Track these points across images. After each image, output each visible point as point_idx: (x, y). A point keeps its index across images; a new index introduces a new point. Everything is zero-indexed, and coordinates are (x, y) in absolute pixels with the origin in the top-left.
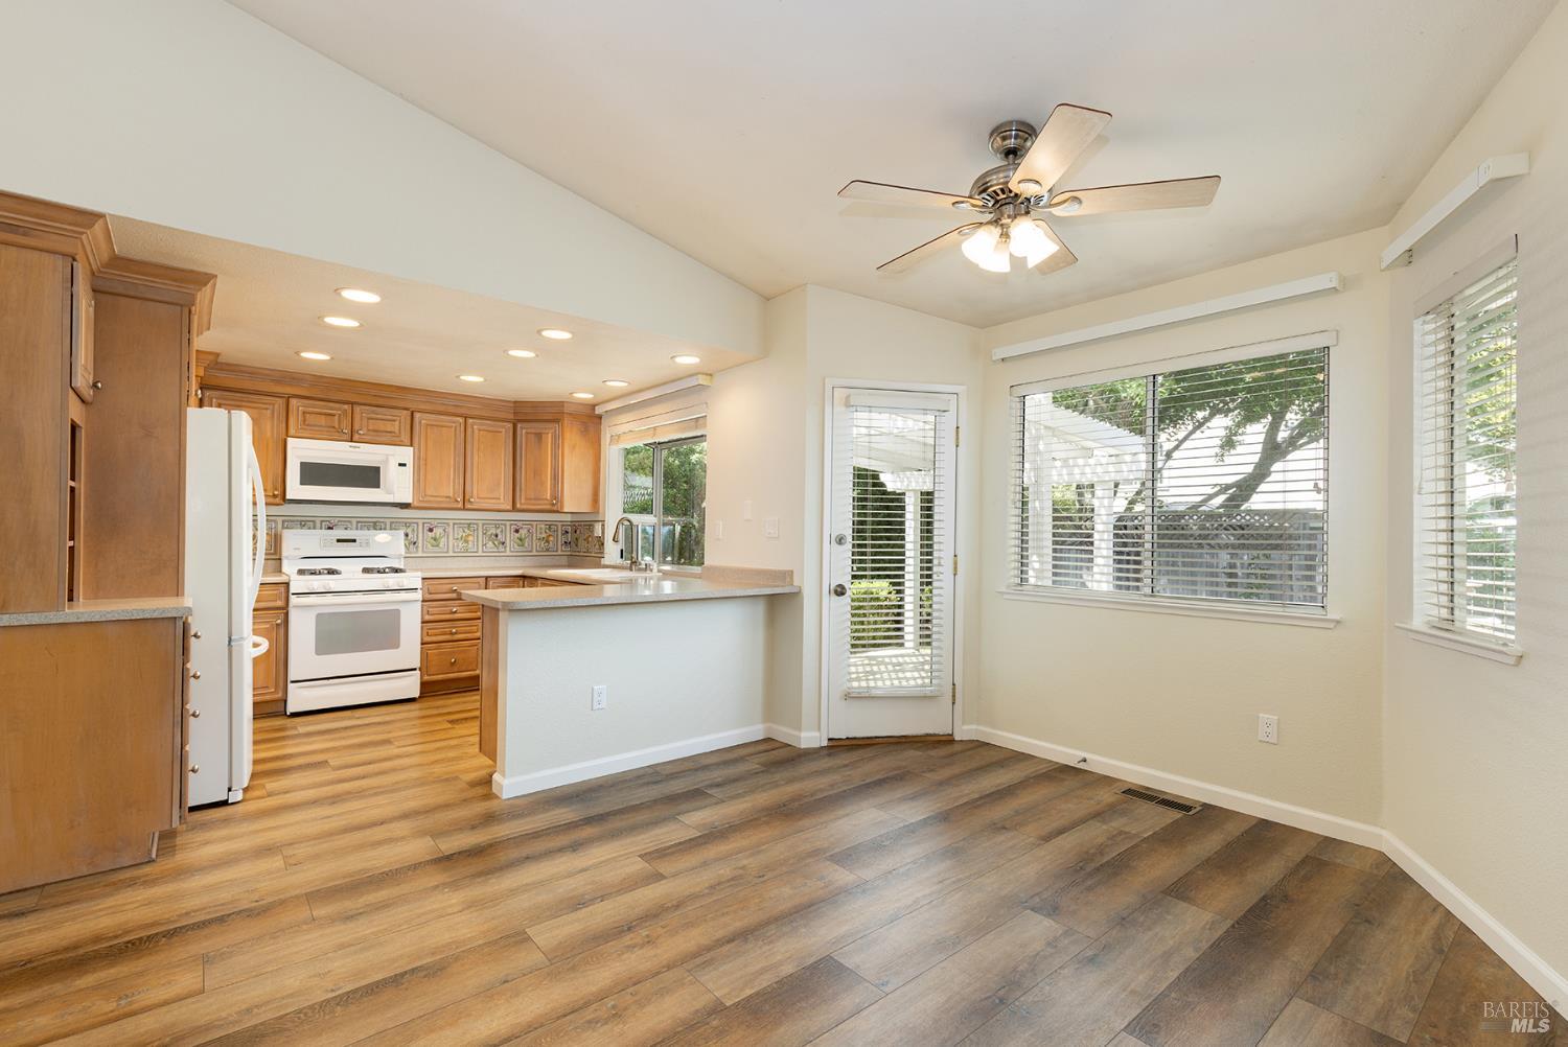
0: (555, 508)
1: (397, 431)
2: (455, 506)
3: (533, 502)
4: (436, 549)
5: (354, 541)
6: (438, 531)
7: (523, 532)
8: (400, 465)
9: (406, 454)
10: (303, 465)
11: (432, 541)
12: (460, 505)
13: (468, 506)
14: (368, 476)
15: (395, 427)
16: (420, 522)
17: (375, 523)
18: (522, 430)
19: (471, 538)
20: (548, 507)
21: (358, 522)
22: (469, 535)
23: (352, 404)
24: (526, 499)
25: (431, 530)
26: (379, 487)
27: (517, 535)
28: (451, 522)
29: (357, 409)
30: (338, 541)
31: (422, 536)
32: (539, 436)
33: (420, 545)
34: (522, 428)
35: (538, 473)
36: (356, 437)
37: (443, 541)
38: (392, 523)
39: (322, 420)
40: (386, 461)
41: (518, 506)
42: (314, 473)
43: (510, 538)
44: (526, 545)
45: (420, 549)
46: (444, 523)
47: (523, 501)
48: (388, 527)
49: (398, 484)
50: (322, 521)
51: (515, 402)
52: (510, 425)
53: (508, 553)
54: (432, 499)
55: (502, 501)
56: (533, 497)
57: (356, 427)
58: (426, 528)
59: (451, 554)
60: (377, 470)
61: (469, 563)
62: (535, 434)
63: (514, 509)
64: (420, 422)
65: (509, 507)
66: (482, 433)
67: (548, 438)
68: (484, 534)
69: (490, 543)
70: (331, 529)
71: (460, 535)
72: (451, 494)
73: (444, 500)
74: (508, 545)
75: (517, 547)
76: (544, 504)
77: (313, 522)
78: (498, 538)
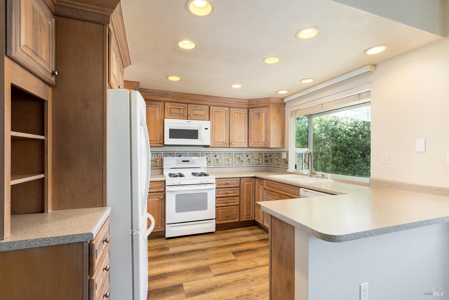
0: (266, 146)
1: (204, 115)
2: (225, 146)
3: (256, 144)
4: (217, 164)
5: (188, 161)
6: (218, 157)
7: (250, 156)
8: (206, 129)
9: (207, 124)
10: (170, 130)
11: (216, 161)
12: (228, 146)
13: (231, 146)
14: (193, 134)
15: (203, 113)
16: (212, 153)
17: (196, 154)
19: (230, 159)
20: (263, 146)
21: (190, 153)
22: (229, 158)
23: (188, 103)
24: (254, 142)
25: (216, 156)
26: (197, 138)
27: (248, 158)
28: (224, 153)
29: (189, 105)
30: (183, 161)
31: (212, 159)
32: (259, 114)
33: (212, 163)
34: (251, 111)
35: (259, 130)
36: (189, 117)
37: (220, 161)
38: (202, 153)
39: (177, 111)
40: (200, 128)
41: (250, 145)
42: (175, 134)
43: (245, 159)
45: (212, 165)
46: (220, 153)
48: (200, 155)
49: (205, 138)
50: (177, 153)
51: (249, 100)
52: (246, 110)
53: (244, 166)
54: (217, 143)
55: (244, 143)
56: (257, 142)
57: (189, 114)
58: (214, 155)
59: (223, 166)
60: (196, 132)
61: (230, 170)
62: (257, 113)
63: (249, 147)
64: (212, 111)
65: (246, 146)
66: (236, 114)
67: (263, 115)
68: (235, 158)
69: (237, 161)
70: (180, 156)
71: (226, 158)
72: (224, 141)
73: (222, 143)
74: (244, 162)
75: (247, 163)
76: (262, 144)
77: (174, 153)
78: (240, 159)
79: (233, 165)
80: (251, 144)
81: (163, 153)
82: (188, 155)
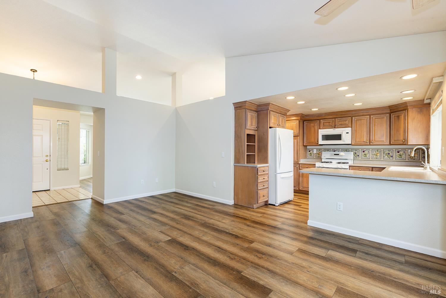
0: (404, 143)
1: (347, 123)
2: (366, 144)
3: (396, 141)
4: (365, 158)
5: (339, 155)
6: (366, 152)
7: (401, 153)
8: (347, 133)
9: (349, 130)
10: (323, 136)
11: (364, 155)
12: (368, 144)
13: (371, 144)
14: (338, 137)
16: (360, 149)
17: (346, 150)
18: (393, 116)
19: (378, 154)
20: (402, 143)
21: (342, 150)
22: (377, 153)
23: (335, 118)
24: (394, 140)
25: (364, 152)
26: (341, 140)
27: (399, 153)
28: (371, 149)
29: (336, 119)
30: (335, 154)
31: (360, 153)
32: (398, 117)
33: (360, 156)
34: (392, 115)
35: (398, 130)
36: (336, 127)
37: (368, 155)
38: (351, 150)
39: (328, 124)
40: (343, 133)
41: (391, 143)
43: (395, 154)
44: (403, 157)
45: (360, 157)
46: (369, 149)
47: (393, 141)
48: (350, 151)
49: (347, 138)
50: (332, 150)
51: (389, 106)
52: (388, 115)
53: (394, 160)
54: (358, 142)
55: (385, 141)
56: (396, 140)
57: (336, 124)
58: (362, 151)
59: (371, 159)
60: (341, 135)
61: (378, 163)
62: (397, 116)
63: (390, 144)
64: (354, 120)
65: (388, 143)
66: (376, 119)
67: (402, 117)
68: (383, 153)
69: (386, 156)
70: (334, 151)
71: (374, 154)
72: (365, 140)
73: (363, 142)
74: (394, 157)
75: (398, 158)
76: (400, 142)
77: (330, 150)
78: (390, 154)
79: (381, 159)
80: (392, 142)
81: (323, 149)
82: (341, 150)
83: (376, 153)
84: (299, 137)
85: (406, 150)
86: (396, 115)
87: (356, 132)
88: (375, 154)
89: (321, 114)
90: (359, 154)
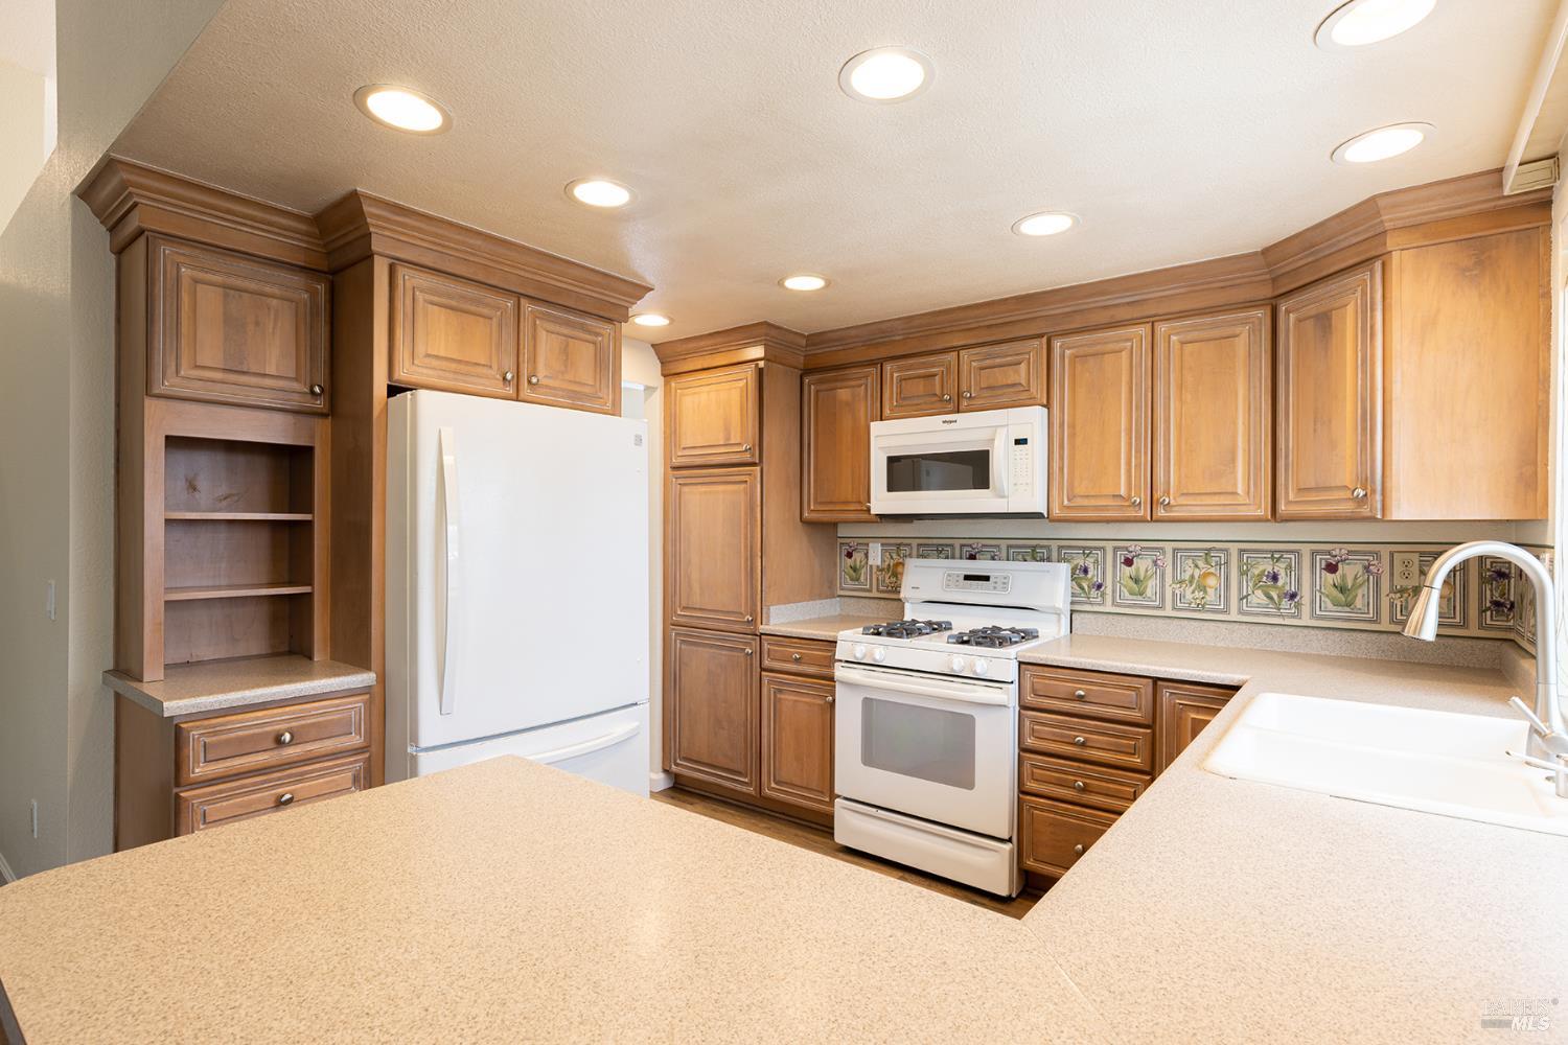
0: (1365, 511)
1: (1026, 383)
2: (1131, 513)
3: (1314, 497)
4: (1139, 600)
5: (987, 578)
6: (1142, 565)
7: (1349, 572)
8: (1018, 442)
10: (892, 460)
11: (1131, 584)
12: (1144, 512)
13: (1161, 513)
15: (1020, 374)
16: (1109, 546)
17: (1034, 548)
18: (1289, 321)
19: (1212, 582)
21: (1009, 547)
22: (1206, 575)
23: (960, 349)
24: (1300, 490)
25: (1129, 562)
26: (987, 486)
27: (1336, 578)
28: (1169, 547)
29: (965, 355)
30: (967, 578)
31: (1113, 574)
32: (1324, 320)
34: (1288, 312)
35: (1322, 417)
36: (964, 403)
37: (1151, 587)
38: (1060, 548)
39: (921, 387)
40: (996, 440)
41: (1282, 507)
42: (906, 472)
43: (1311, 583)
44: (1359, 603)
45: (1109, 597)
46: (1154, 547)
47: (1291, 497)
48: (1055, 555)
49: (1017, 477)
50: (962, 546)
51: (1266, 252)
52: (1261, 314)
54: (1086, 502)
55: (1244, 496)
56: (1314, 485)
57: (964, 387)
58: (1120, 559)
59: (1169, 612)
60: (985, 455)
62: (1316, 317)
64: (1063, 357)
65: (1263, 510)
66: (1188, 348)
67: (1348, 322)
68: (1242, 573)
69: (1259, 593)
70: (972, 557)
71: (1187, 576)
72: (1123, 491)
73: (1110, 502)
74: (1306, 600)
75: (1330, 606)
76: (1339, 501)
77: (952, 546)
78: (1280, 583)
79: (1226, 611)
80: (1289, 502)
81: (915, 543)
82: (1004, 554)
83: (1197, 573)
84: (758, 468)
85: (1377, 555)
86: (1312, 310)
87: (1073, 435)
88: (1192, 576)
89: (884, 326)
90: (1104, 579)
